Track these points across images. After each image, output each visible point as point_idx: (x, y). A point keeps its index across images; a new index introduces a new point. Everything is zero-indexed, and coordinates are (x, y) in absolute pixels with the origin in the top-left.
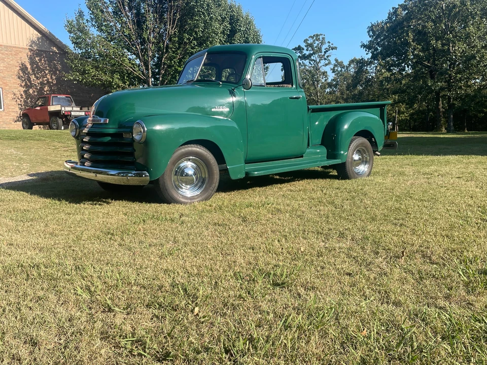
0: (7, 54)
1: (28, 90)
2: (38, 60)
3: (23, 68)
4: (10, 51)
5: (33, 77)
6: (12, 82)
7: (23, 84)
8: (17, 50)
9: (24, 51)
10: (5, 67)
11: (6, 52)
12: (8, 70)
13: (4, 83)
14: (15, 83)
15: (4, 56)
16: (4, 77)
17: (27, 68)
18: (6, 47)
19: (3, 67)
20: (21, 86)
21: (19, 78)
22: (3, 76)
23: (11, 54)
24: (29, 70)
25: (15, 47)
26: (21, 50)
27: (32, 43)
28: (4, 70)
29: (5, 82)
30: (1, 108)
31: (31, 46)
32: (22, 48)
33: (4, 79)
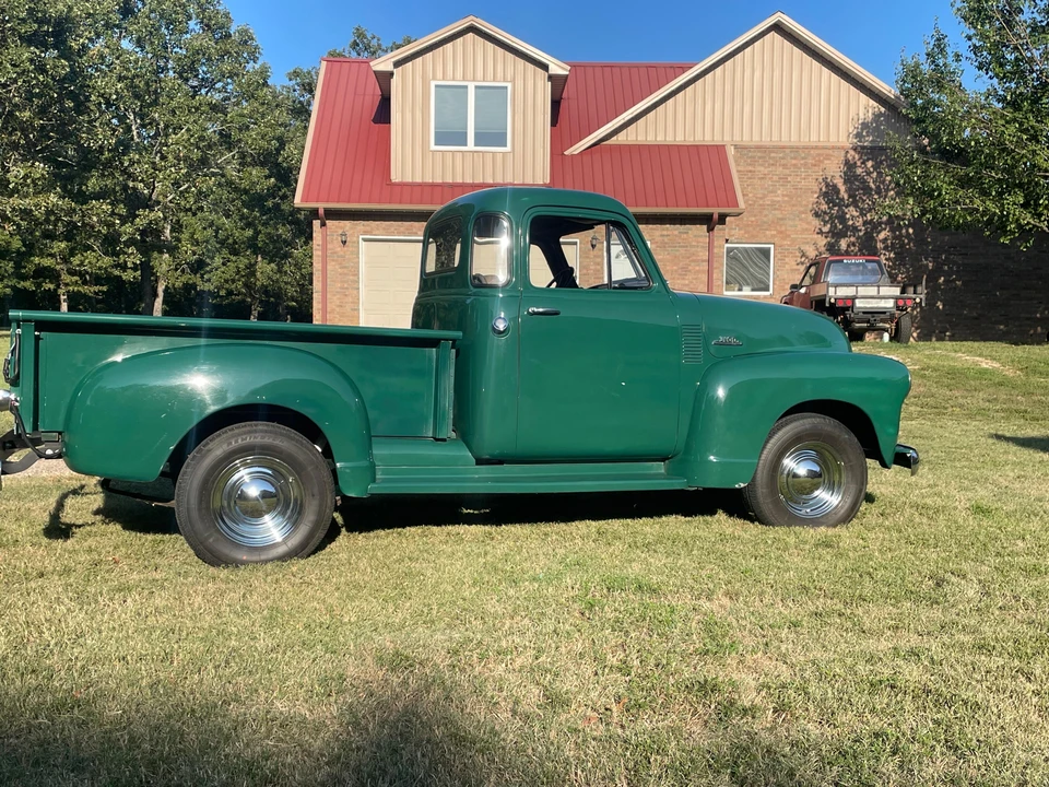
0: (795, 165)
1: (837, 242)
2: (872, 166)
3: (830, 193)
4: (803, 158)
5: (852, 212)
6: (799, 228)
7: (826, 229)
8: (819, 155)
9: (836, 153)
10: (787, 196)
11: (794, 162)
12: (793, 202)
13: (781, 232)
14: (806, 229)
15: (787, 172)
16: (782, 219)
17: (837, 192)
18: (795, 149)
19: (783, 195)
20: (821, 232)
21: (817, 215)
22: (780, 216)
23: (805, 164)
24: (844, 194)
25: (817, 148)
26: (831, 152)
27: (862, 129)
28: (784, 202)
29: (783, 228)
30: (768, 290)
31: (858, 135)
32: (833, 148)
33: (781, 222)
